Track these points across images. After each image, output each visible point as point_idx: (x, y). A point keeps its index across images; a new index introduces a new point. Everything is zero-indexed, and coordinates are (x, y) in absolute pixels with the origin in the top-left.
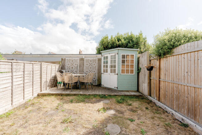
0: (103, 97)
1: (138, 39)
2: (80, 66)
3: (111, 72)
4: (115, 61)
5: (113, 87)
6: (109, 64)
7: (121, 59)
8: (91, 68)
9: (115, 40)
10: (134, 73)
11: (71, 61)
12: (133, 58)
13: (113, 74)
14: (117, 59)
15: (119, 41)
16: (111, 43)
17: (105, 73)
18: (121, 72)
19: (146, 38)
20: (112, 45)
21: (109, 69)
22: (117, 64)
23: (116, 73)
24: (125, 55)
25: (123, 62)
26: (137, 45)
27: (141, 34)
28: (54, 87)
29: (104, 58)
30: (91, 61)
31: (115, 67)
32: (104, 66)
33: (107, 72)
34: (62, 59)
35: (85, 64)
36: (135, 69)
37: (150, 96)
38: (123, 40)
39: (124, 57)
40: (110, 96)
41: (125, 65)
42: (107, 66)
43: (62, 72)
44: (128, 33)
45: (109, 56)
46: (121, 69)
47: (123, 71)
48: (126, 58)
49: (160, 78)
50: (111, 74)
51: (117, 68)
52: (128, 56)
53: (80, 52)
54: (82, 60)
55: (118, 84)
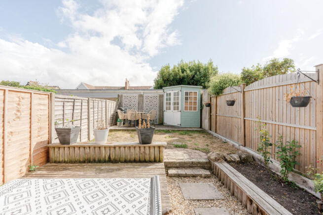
0: (168, 132)
1: (206, 69)
2: (139, 104)
3: (174, 109)
4: (178, 98)
5: (176, 125)
6: (172, 101)
7: (184, 96)
8: (151, 105)
9: (179, 71)
10: (197, 110)
11: (128, 98)
12: (197, 95)
13: (176, 111)
14: (180, 96)
15: (183, 72)
16: (173, 74)
17: (168, 111)
18: (184, 109)
19: (217, 68)
20: (175, 77)
21: (172, 106)
22: (180, 101)
23: (180, 110)
24: (188, 92)
25: (186, 99)
26: (205, 77)
27: (211, 64)
28: (114, 125)
29: (167, 94)
30: (151, 98)
31: (178, 104)
32: (167, 103)
33: (170, 109)
35: (145, 101)
36: (198, 105)
37: (211, 130)
38: (188, 72)
39: (187, 94)
40: (174, 131)
41: (188, 102)
42: (170, 104)
43: (121, 110)
44: (194, 61)
45: (172, 93)
46: (184, 106)
47: (186, 108)
49: (216, 113)
50: (174, 111)
51: (180, 106)
52: (191, 94)
53: (126, 83)
54: (141, 96)
55: (181, 121)
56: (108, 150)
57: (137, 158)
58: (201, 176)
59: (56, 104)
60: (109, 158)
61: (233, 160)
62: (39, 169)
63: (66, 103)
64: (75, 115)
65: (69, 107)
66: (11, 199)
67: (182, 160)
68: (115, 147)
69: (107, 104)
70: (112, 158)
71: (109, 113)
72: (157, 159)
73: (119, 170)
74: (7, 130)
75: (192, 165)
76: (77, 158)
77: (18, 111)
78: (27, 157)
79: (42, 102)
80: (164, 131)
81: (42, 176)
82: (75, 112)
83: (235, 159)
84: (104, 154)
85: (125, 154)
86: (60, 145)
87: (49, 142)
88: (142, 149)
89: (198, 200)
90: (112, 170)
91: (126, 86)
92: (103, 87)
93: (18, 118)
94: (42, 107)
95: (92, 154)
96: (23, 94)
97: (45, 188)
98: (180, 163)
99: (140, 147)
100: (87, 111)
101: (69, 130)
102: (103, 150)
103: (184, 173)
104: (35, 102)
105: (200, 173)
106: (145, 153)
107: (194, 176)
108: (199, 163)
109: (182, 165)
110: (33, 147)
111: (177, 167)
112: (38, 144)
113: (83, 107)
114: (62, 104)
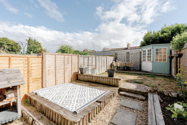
0: (140, 74)
2: (126, 57)
4: (150, 53)
5: (149, 71)
6: (147, 55)
7: (155, 52)
8: (134, 58)
10: (167, 61)
11: (121, 54)
12: (166, 51)
13: (149, 62)
14: (152, 52)
17: (144, 62)
18: (155, 60)
21: (146, 59)
22: (152, 55)
23: (151, 61)
24: (158, 49)
25: (157, 53)
29: (143, 51)
30: (134, 54)
31: (150, 57)
32: (143, 57)
33: (145, 61)
34: (115, 53)
35: (130, 56)
36: (167, 58)
39: (157, 50)
41: (158, 56)
42: (145, 57)
43: (116, 61)
45: (147, 50)
46: (155, 58)
47: (157, 60)
48: (160, 51)
50: (147, 62)
51: (152, 58)
52: (161, 50)
53: (128, 45)
54: (128, 53)
55: (152, 68)
56: (95, 78)
57: (107, 83)
58: (138, 99)
59: (80, 59)
60: (96, 81)
61: (170, 95)
62: (74, 81)
63: (85, 59)
64: (89, 63)
65: (86, 60)
66: (64, 87)
67: (131, 88)
68: (98, 77)
69: (107, 58)
70: (97, 81)
71: (109, 63)
72: (116, 85)
73: (97, 86)
74: (65, 67)
75: (135, 92)
76: (85, 80)
77: (68, 61)
78: (71, 76)
79: (75, 58)
80: (138, 74)
81: (73, 83)
82: (89, 62)
83: (173, 95)
84: (94, 80)
85: (102, 80)
86: (80, 74)
87: (78, 73)
88: (109, 79)
89: (125, 107)
90: (94, 86)
91: (128, 47)
92: (115, 49)
93: (68, 63)
94: (75, 60)
95: (90, 79)
96: (69, 56)
97: (80, 88)
98: (129, 90)
99: (108, 78)
100: (95, 61)
101: (83, 68)
102: (93, 77)
103: (128, 95)
104: (73, 58)
105: (139, 97)
106: (110, 81)
107: (134, 98)
108: (140, 92)
109: (129, 91)
110: (73, 74)
111: (127, 92)
112: (74, 73)
113: (93, 60)
114: (83, 59)
